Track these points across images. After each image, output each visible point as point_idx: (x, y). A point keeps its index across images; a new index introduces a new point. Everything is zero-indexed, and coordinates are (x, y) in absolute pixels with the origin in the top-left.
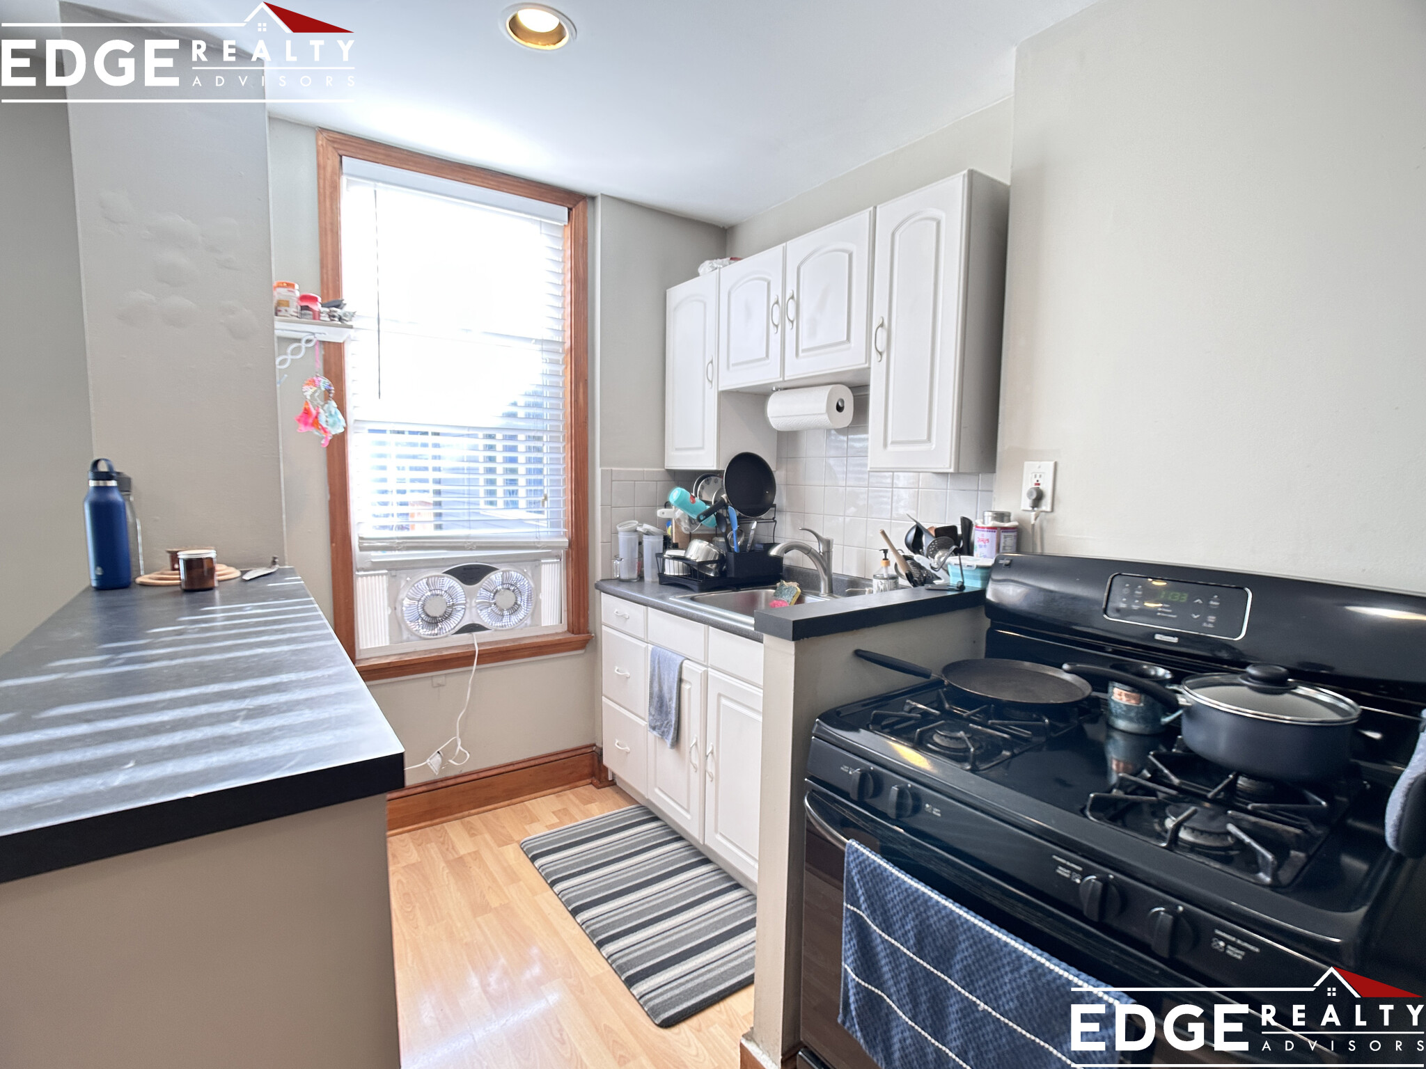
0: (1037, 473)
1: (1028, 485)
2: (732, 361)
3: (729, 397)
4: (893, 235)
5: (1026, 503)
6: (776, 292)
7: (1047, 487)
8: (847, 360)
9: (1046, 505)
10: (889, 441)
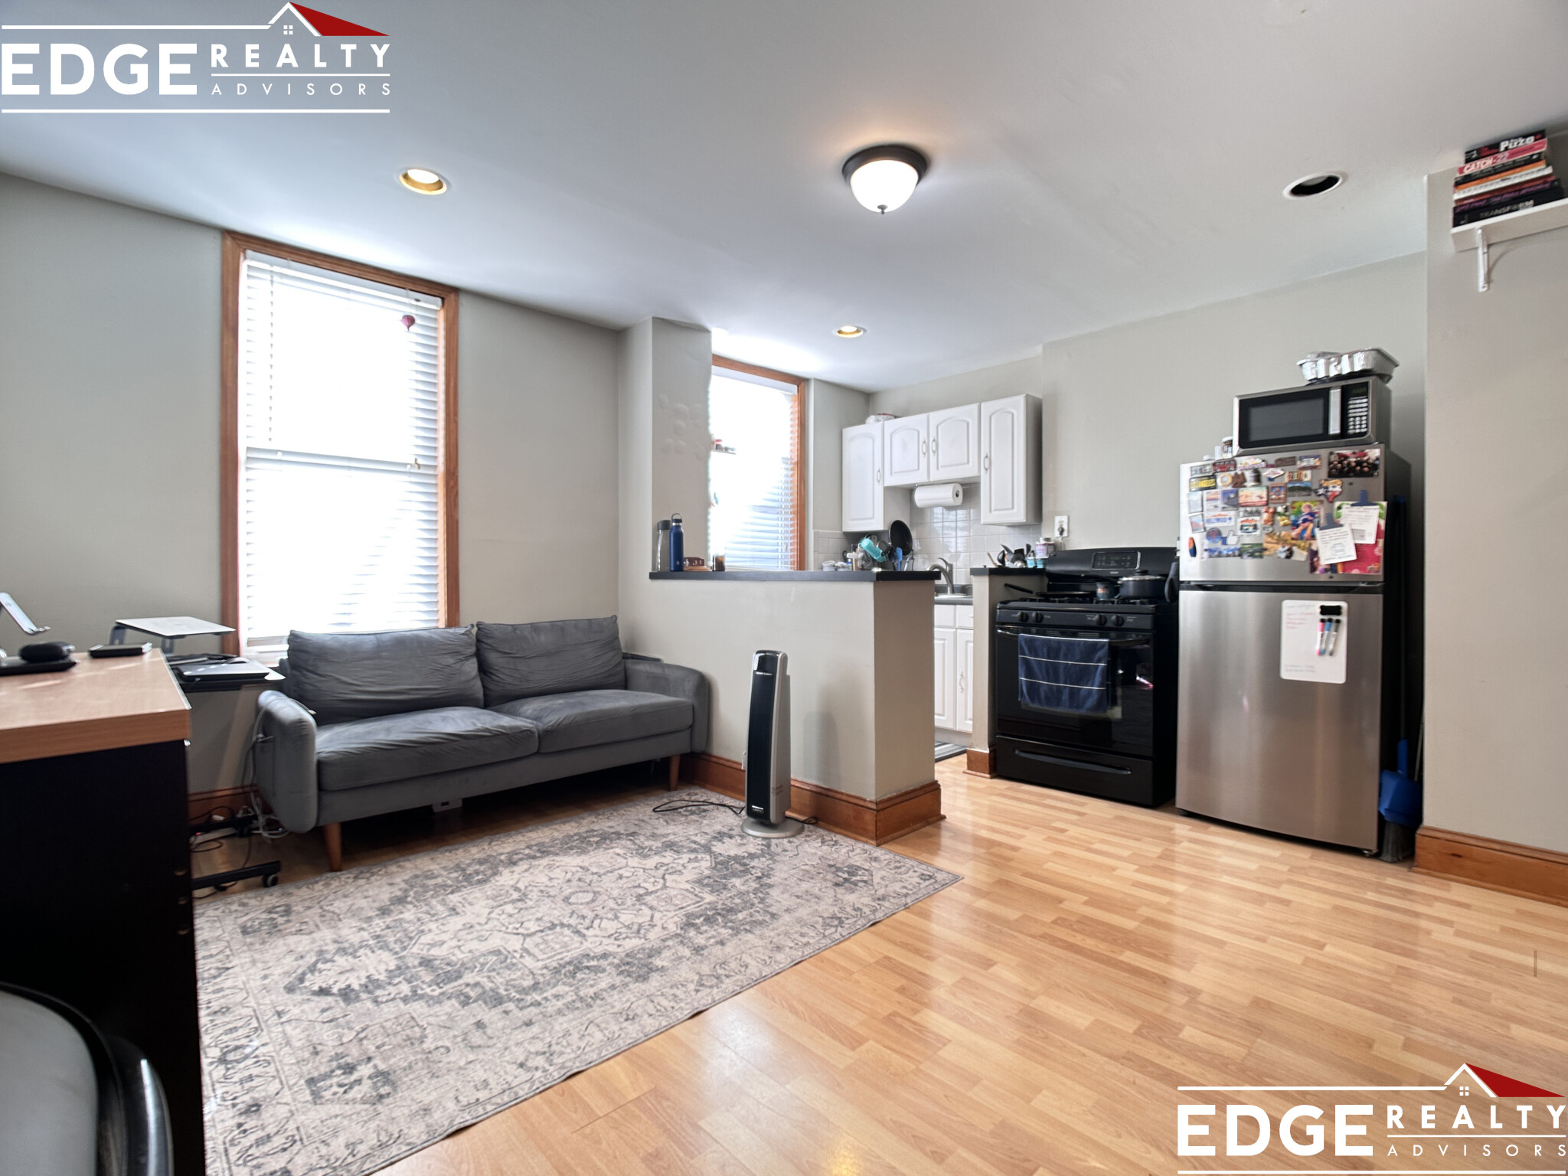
0: (1061, 520)
1: (1057, 527)
2: (894, 470)
3: (889, 491)
4: (990, 417)
5: (1057, 534)
6: (923, 436)
7: (1065, 527)
8: (967, 472)
9: (1065, 534)
10: (993, 508)
